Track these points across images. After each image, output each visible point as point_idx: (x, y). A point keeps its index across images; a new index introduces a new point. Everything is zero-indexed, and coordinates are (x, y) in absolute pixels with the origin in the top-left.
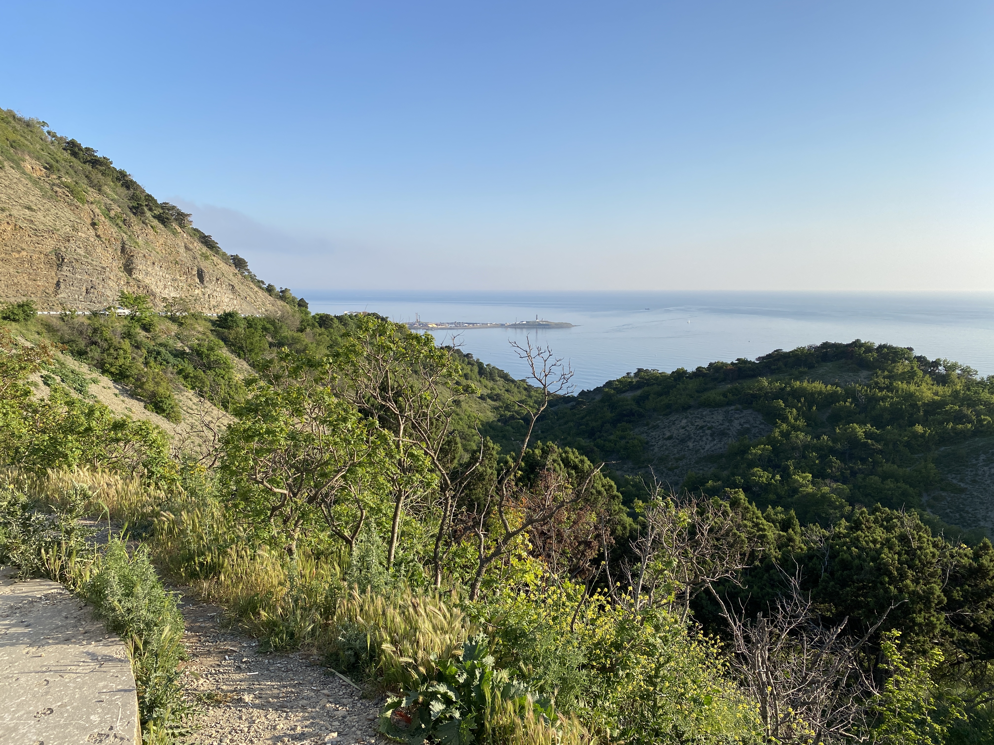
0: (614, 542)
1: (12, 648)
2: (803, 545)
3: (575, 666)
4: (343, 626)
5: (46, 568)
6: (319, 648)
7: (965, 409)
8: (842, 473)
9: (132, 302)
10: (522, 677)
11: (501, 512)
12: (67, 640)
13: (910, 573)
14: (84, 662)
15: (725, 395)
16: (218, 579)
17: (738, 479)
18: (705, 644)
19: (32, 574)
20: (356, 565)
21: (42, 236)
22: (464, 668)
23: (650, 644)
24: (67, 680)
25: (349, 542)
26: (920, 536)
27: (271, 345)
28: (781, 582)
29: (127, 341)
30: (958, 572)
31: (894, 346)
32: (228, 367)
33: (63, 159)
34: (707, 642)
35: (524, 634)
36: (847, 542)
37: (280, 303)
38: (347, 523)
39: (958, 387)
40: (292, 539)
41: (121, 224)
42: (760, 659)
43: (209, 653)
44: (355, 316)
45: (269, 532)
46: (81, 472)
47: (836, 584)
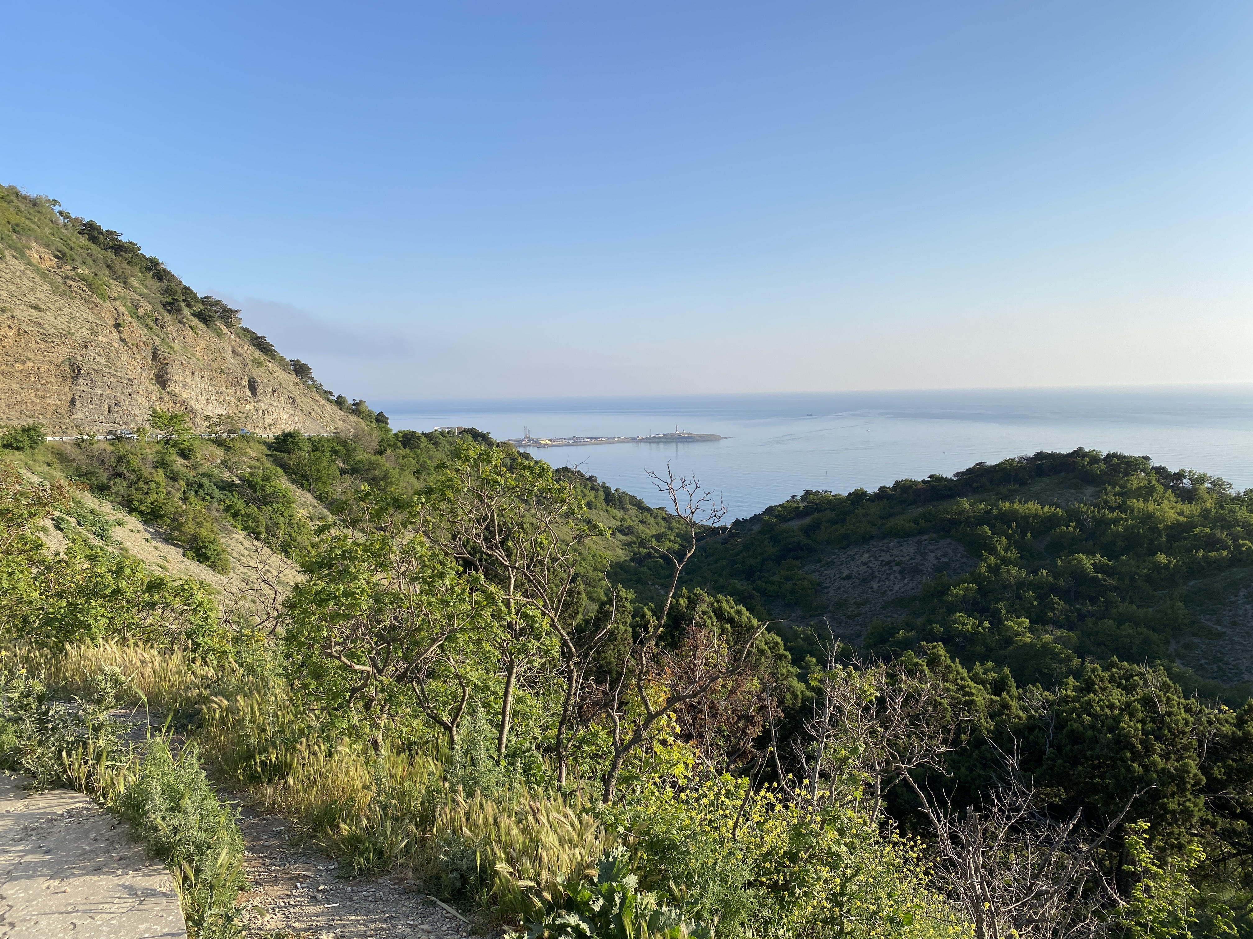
0: (783, 715)
1: (28, 882)
2: (1021, 713)
3: (740, 886)
4: (445, 840)
5: (68, 775)
6: (415, 870)
7: (1218, 532)
8: (1068, 617)
9: (166, 422)
10: (674, 901)
11: (640, 688)
12: (97, 870)
13: (1157, 746)
14: (118, 898)
15: (915, 521)
16: (286, 782)
17: (937, 628)
18: (902, 847)
19: (51, 783)
20: (460, 762)
21: (53, 342)
22: (600, 892)
23: (833, 854)
24: (99, 923)
25: (448, 729)
26: (1168, 698)
27: (342, 472)
28: (996, 762)
29: (160, 471)
30: (1218, 743)
31: (1126, 454)
32: (288, 501)
33: (79, 246)
34: (904, 845)
35: (673, 846)
36: (1077, 708)
37: (353, 418)
38: (445, 704)
39: (1208, 505)
40: (378, 728)
41: (152, 324)
42: (972, 865)
43: (276, 880)
44: (448, 432)
45: (349, 721)
46: (108, 647)
47: (1065, 762)
